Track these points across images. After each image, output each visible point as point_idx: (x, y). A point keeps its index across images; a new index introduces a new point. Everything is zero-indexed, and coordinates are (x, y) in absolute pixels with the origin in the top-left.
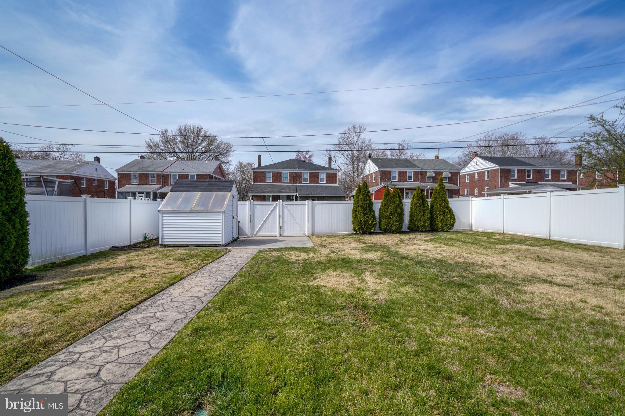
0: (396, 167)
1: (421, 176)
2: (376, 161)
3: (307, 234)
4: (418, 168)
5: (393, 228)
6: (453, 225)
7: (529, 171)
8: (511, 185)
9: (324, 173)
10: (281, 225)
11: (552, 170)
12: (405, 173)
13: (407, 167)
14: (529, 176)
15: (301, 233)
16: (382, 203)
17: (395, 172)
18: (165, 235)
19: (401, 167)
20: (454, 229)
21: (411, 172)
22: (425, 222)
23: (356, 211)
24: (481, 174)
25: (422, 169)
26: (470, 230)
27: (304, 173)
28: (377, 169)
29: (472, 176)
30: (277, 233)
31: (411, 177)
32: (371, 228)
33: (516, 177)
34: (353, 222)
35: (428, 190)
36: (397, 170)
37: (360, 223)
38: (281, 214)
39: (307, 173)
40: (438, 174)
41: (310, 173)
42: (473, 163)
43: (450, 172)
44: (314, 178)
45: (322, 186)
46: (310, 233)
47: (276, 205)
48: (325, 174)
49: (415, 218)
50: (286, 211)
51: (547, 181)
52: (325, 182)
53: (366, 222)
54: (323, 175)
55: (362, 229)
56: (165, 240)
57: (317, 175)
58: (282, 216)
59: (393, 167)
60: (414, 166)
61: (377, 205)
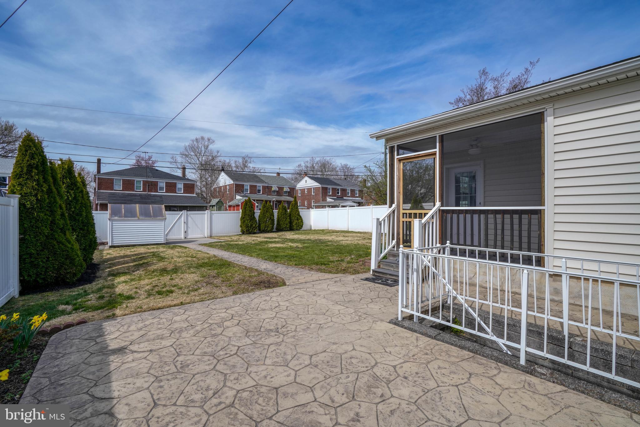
0: (248, 181)
1: (267, 190)
2: (230, 174)
3: (206, 236)
4: (266, 183)
5: (269, 229)
6: (302, 226)
7: (338, 190)
8: (329, 200)
9: (181, 183)
10: (186, 230)
11: (351, 189)
12: (256, 186)
13: (257, 182)
14: (338, 193)
15: (202, 236)
16: (261, 212)
17: (247, 185)
18: (114, 238)
19: (252, 182)
20: (303, 229)
21: (260, 186)
22: (287, 225)
23: (244, 218)
24: (309, 190)
25: (268, 184)
26: (311, 229)
27: (160, 182)
28: (232, 182)
29: (303, 191)
30: (182, 237)
31: (260, 190)
32: (255, 230)
33: (331, 194)
34: (241, 226)
35: (273, 201)
36: (249, 184)
37: (247, 226)
38: (186, 221)
39: (164, 182)
40: (281, 189)
41: (166, 183)
42: (303, 181)
43: (289, 188)
44: (171, 187)
45: (180, 196)
46: (209, 235)
47: (182, 214)
48: (183, 184)
49: (281, 222)
50: (189, 218)
51: (348, 197)
52: (182, 192)
53: (251, 225)
54: (180, 185)
55: (249, 230)
56: (114, 242)
57: (174, 185)
58: (186, 223)
59: (245, 181)
60: (262, 181)
61: (257, 213)
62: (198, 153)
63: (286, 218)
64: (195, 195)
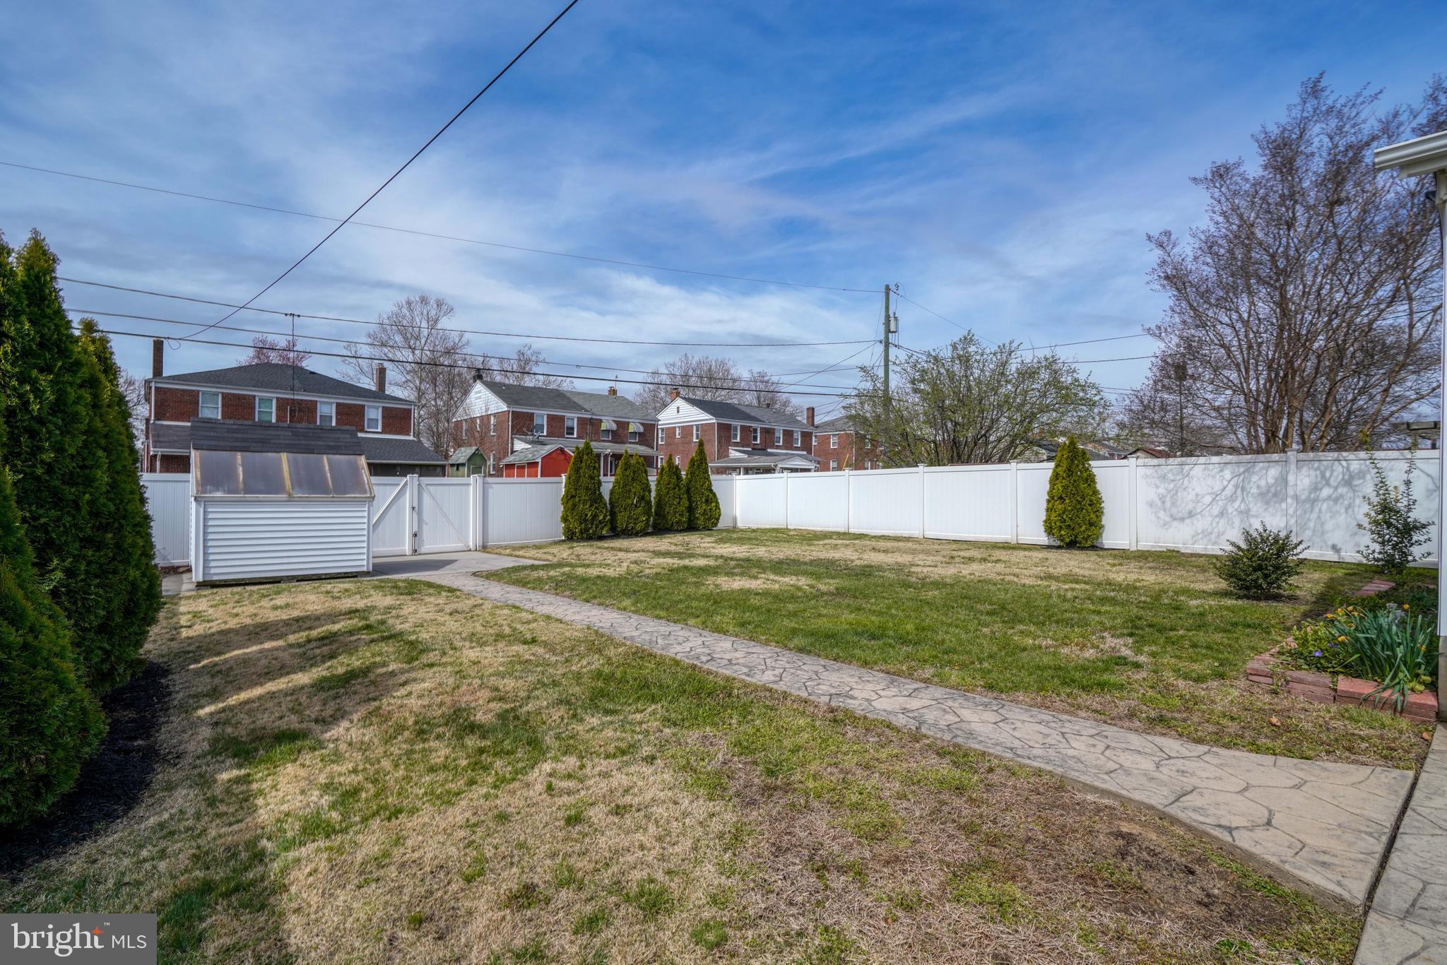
0: (544, 406)
1: (590, 426)
2: (498, 389)
3: (471, 545)
4: (586, 411)
5: (638, 527)
6: (718, 519)
7: (755, 431)
8: (734, 453)
9: (377, 408)
10: (415, 529)
11: (784, 431)
12: (562, 419)
13: (564, 408)
14: (755, 438)
15: (460, 546)
16: (617, 482)
17: (542, 416)
18: (211, 557)
19: (553, 407)
20: (721, 525)
21: (572, 418)
22: (682, 515)
24: (686, 430)
25: (593, 414)
26: (735, 527)
27: (322, 402)
28: (503, 407)
29: (670, 432)
30: (407, 549)
31: (573, 429)
32: (602, 529)
33: (738, 440)
34: (565, 519)
35: (606, 456)
36: (545, 412)
37: (583, 520)
38: (415, 505)
39: (332, 403)
40: (623, 425)
41: (338, 405)
42: (673, 407)
43: (642, 424)
44: (351, 416)
45: (374, 439)
46: (479, 543)
47: (406, 484)
48: (380, 410)
49: (667, 509)
50: (426, 498)
51: (778, 447)
52: (379, 430)
53: (595, 516)
54: (374, 413)
55: (587, 530)
56: (213, 571)
57: (360, 411)
58: (417, 509)
59: (535, 406)
60: (575, 407)
61: (608, 484)
62: (410, 337)
63: (680, 499)
64: (411, 438)
